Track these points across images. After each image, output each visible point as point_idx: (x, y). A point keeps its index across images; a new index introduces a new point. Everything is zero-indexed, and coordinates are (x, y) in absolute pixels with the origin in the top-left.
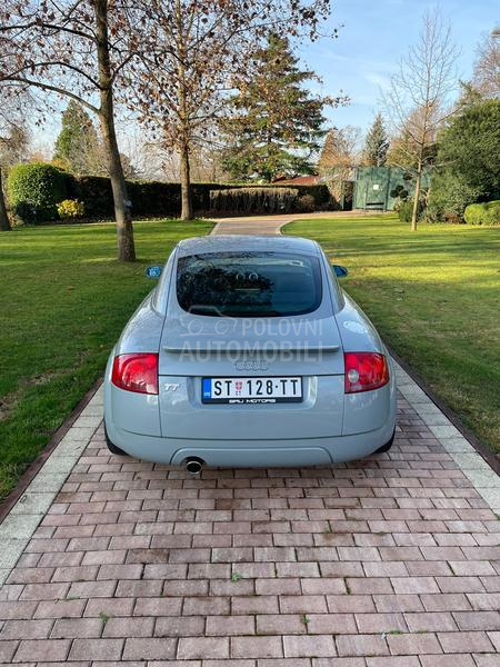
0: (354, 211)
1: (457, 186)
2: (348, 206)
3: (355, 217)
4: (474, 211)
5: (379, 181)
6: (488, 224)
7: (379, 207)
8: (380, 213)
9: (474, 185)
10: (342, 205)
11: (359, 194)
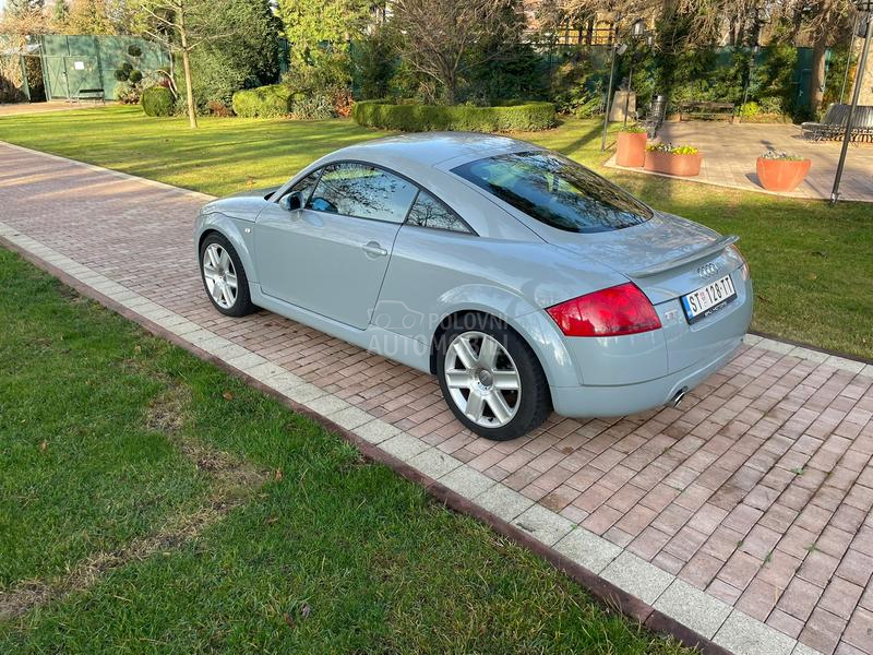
0: (50, 102)
1: (216, 66)
2: (39, 95)
3: (57, 112)
4: (244, 99)
5: (85, 57)
6: (266, 116)
7: (94, 95)
8: (100, 104)
9: (238, 66)
10: (27, 92)
11: (52, 75)
